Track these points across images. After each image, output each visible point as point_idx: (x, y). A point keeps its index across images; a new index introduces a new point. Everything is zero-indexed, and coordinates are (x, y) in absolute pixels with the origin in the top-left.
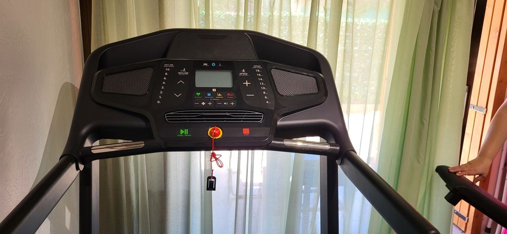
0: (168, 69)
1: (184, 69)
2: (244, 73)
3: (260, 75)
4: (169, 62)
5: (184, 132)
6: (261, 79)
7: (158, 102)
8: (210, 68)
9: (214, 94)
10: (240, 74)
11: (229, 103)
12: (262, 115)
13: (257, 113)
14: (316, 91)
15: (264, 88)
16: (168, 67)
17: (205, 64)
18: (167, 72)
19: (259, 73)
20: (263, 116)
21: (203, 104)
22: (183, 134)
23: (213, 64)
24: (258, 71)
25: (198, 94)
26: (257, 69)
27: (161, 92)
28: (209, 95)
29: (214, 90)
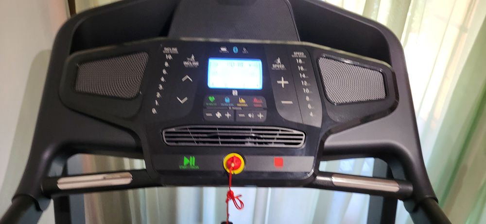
0: (170, 57)
1: (193, 57)
2: (278, 65)
3: (302, 68)
4: (171, 45)
5: (189, 162)
6: (304, 76)
7: (154, 111)
8: (230, 55)
9: (235, 100)
10: (274, 66)
11: (256, 114)
12: (302, 135)
13: (295, 132)
14: (382, 95)
15: (307, 91)
16: (170, 51)
17: (224, 49)
18: (168, 61)
19: (300, 65)
20: (303, 137)
21: (219, 115)
22: (188, 165)
23: (235, 50)
24: (300, 61)
25: (212, 99)
26: (298, 58)
27: (158, 95)
28: (227, 100)
29: (235, 93)
